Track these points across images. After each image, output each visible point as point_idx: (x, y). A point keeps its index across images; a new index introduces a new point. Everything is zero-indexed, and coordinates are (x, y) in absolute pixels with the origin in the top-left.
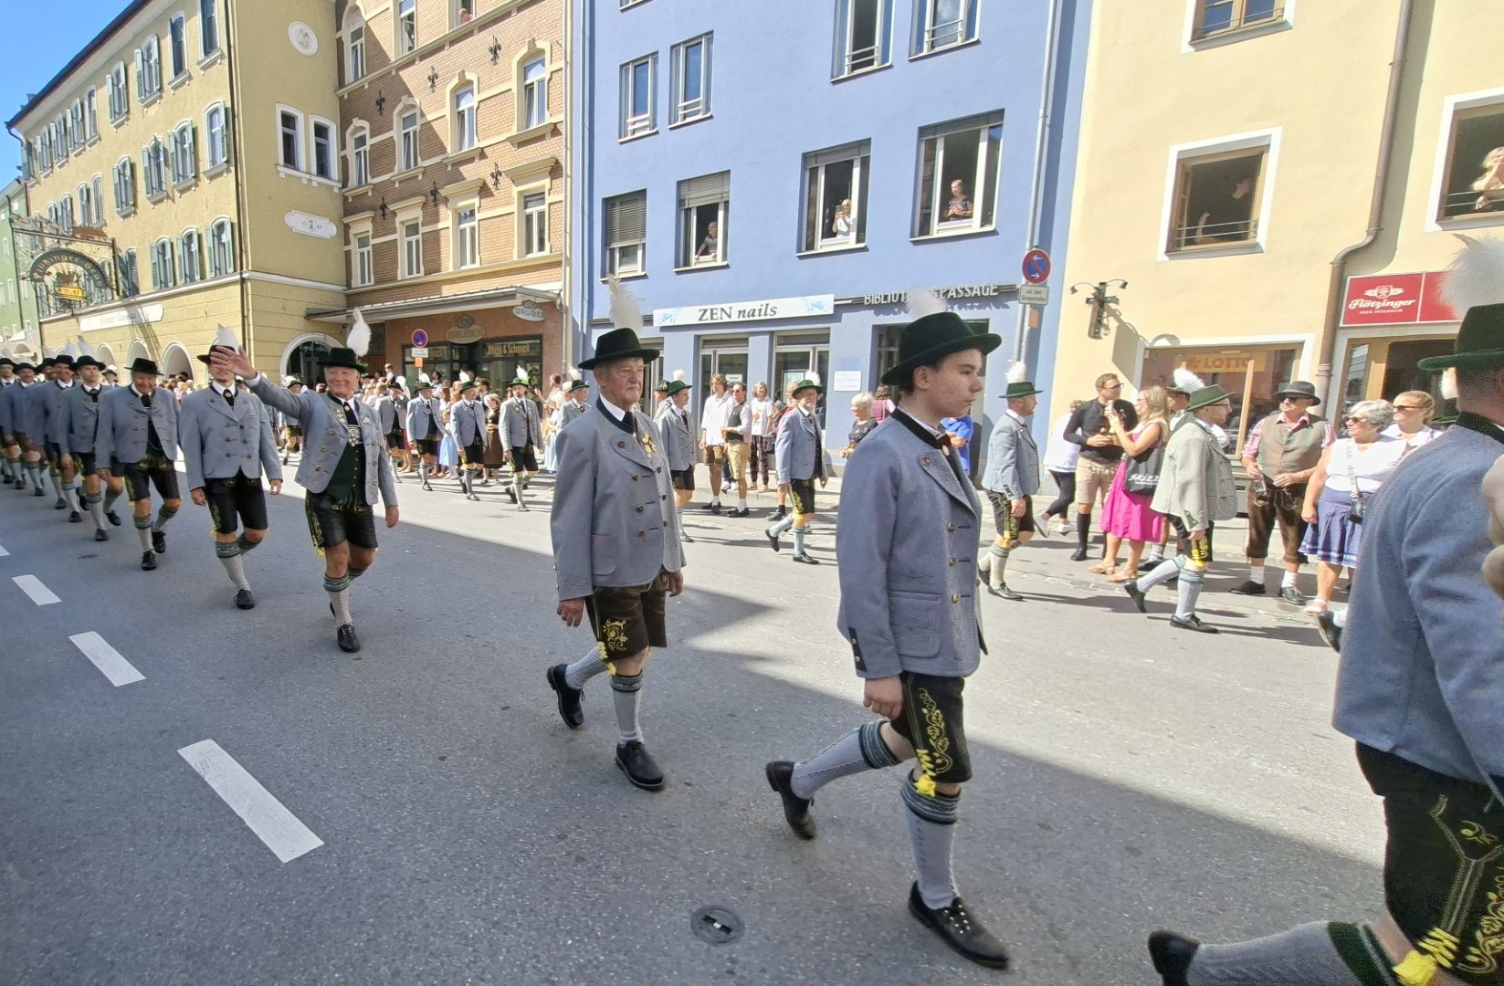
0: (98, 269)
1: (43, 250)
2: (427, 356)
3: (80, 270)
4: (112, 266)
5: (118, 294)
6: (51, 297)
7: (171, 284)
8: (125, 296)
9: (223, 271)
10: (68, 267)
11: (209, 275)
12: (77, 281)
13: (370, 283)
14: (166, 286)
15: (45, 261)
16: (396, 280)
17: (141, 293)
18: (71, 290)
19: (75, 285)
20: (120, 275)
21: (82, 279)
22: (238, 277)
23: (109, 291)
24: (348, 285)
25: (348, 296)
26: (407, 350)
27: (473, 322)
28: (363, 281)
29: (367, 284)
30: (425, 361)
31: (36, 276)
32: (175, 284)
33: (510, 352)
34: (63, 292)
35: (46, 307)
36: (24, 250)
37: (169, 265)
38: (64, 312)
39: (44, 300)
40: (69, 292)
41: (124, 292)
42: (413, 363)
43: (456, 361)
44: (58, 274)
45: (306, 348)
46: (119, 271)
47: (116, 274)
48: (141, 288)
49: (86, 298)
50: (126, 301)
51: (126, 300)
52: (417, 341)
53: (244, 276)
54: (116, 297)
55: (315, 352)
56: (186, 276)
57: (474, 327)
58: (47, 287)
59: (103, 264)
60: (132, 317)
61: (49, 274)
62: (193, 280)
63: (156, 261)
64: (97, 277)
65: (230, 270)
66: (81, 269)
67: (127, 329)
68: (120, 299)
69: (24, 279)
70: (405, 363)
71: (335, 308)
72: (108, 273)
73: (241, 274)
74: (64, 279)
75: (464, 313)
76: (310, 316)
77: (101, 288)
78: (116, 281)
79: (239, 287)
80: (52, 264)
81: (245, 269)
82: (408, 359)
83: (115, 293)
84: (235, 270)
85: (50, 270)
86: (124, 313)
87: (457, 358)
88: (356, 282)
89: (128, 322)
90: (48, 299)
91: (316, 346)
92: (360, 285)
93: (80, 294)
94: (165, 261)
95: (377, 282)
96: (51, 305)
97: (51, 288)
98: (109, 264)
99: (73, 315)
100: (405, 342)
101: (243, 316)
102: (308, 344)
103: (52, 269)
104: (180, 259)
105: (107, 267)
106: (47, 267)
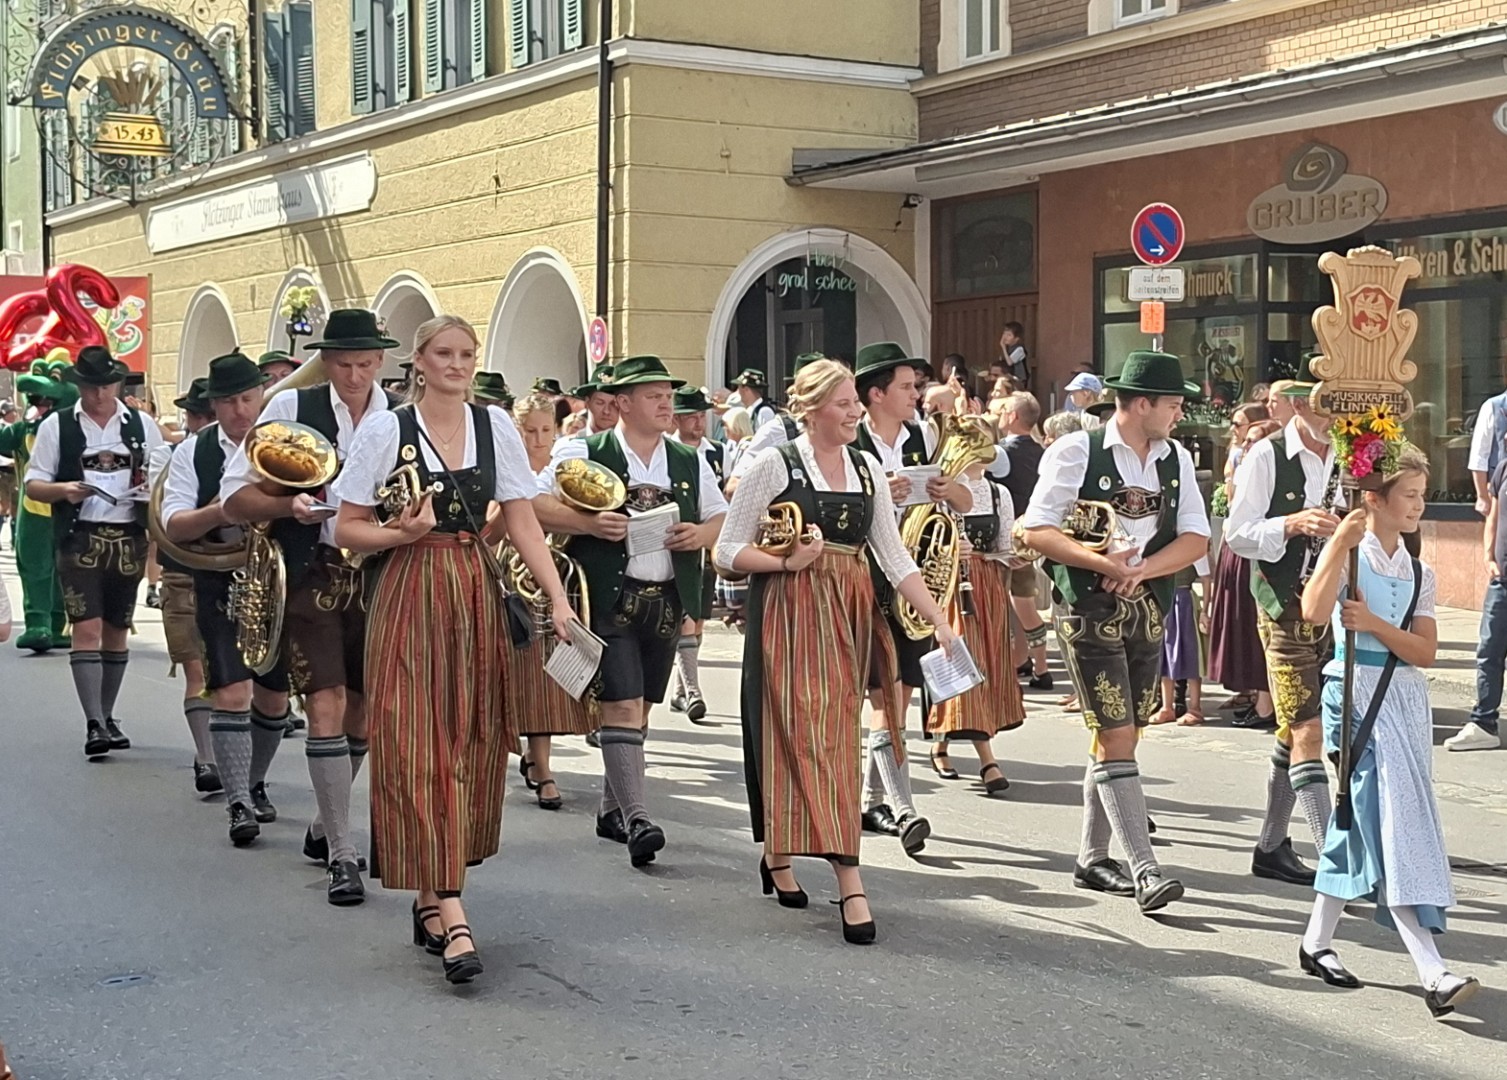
0: (208, 58)
1: (70, 11)
2: (1179, 296)
3: (159, 65)
4: (247, 48)
5: (256, 134)
6: (79, 150)
7: (402, 96)
8: (274, 139)
9: (553, 44)
10: (130, 57)
11: (512, 59)
12: (150, 101)
13: (998, 52)
14: (390, 102)
15: (72, 47)
16: (1081, 34)
17: (320, 127)
18: (133, 129)
19: (145, 110)
20: (264, 79)
21: (164, 92)
22: (596, 59)
23: (232, 124)
24: (928, 63)
25: (923, 100)
26: (1111, 275)
27: (1345, 166)
28: (974, 47)
29: (987, 54)
30: (1173, 312)
31: (48, 92)
32: (413, 96)
33: (1480, 266)
34: (112, 136)
35: (63, 182)
36: (24, 18)
37: (400, 40)
38: (110, 195)
39: (62, 160)
40: (128, 133)
41: (270, 128)
42: (1134, 317)
43: (1279, 307)
44: (103, 83)
45: (786, 280)
46: (263, 63)
47: (254, 72)
48: (318, 114)
49: (171, 149)
50: (277, 152)
51: (277, 150)
52: (1147, 241)
53: (610, 58)
54: (251, 143)
55: (813, 288)
56: (445, 61)
57: (1347, 183)
58: (71, 120)
59: (222, 42)
60: (289, 201)
61: (83, 81)
62: (464, 78)
63: (363, 24)
64: (204, 84)
65: (573, 40)
66: (164, 61)
67: (274, 241)
68: (261, 149)
69: (15, 102)
70: (1101, 318)
71: (886, 145)
72: (232, 72)
73: (605, 50)
74: (118, 94)
75: (1312, 136)
76: (801, 175)
77: (210, 116)
78: (254, 93)
79: (597, 90)
80: (91, 52)
81: (615, 35)
82: (1113, 305)
83: (249, 128)
84: (585, 42)
85: (80, 73)
86: (270, 190)
87: (1285, 298)
88: (952, 53)
89: (276, 217)
90: (72, 161)
91: (817, 271)
92: (965, 61)
93: (156, 140)
94: (389, 23)
95: (1017, 50)
96: (80, 176)
97: (81, 125)
98: (238, 46)
99: (133, 203)
100: (1107, 245)
101: (604, 185)
102: (792, 266)
103: (89, 70)
104: (432, 17)
105: (232, 49)
106: (78, 64)
